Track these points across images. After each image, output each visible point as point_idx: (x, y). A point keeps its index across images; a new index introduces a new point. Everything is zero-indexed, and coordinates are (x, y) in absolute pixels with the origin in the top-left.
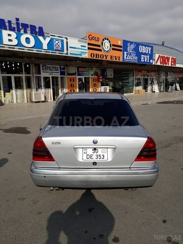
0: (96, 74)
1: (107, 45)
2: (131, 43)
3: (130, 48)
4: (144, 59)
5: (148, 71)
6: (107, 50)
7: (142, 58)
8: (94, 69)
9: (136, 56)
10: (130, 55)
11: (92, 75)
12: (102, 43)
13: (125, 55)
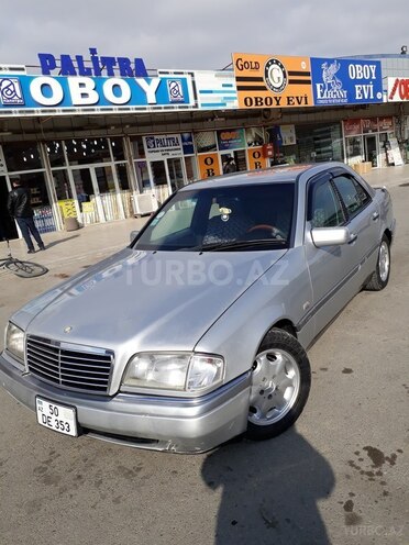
0: (258, 141)
1: (276, 74)
2: (330, 62)
3: (329, 73)
4: (363, 93)
5: (373, 119)
6: (278, 85)
7: (358, 92)
8: (254, 131)
9: (344, 88)
11: (250, 145)
12: (266, 71)
13: (319, 91)
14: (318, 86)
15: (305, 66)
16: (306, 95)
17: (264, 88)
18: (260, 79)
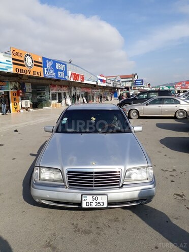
0: (15, 88)
1: (29, 61)
2: (49, 60)
3: (49, 64)
4: (61, 75)
5: (61, 86)
6: (30, 66)
7: (59, 74)
8: (14, 83)
9: (54, 72)
10: (49, 71)
11: (11, 89)
12: (25, 59)
13: (45, 71)
14: (45, 69)
15: (40, 60)
16: (40, 72)
17: (24, 66)
18: (23, 61)
